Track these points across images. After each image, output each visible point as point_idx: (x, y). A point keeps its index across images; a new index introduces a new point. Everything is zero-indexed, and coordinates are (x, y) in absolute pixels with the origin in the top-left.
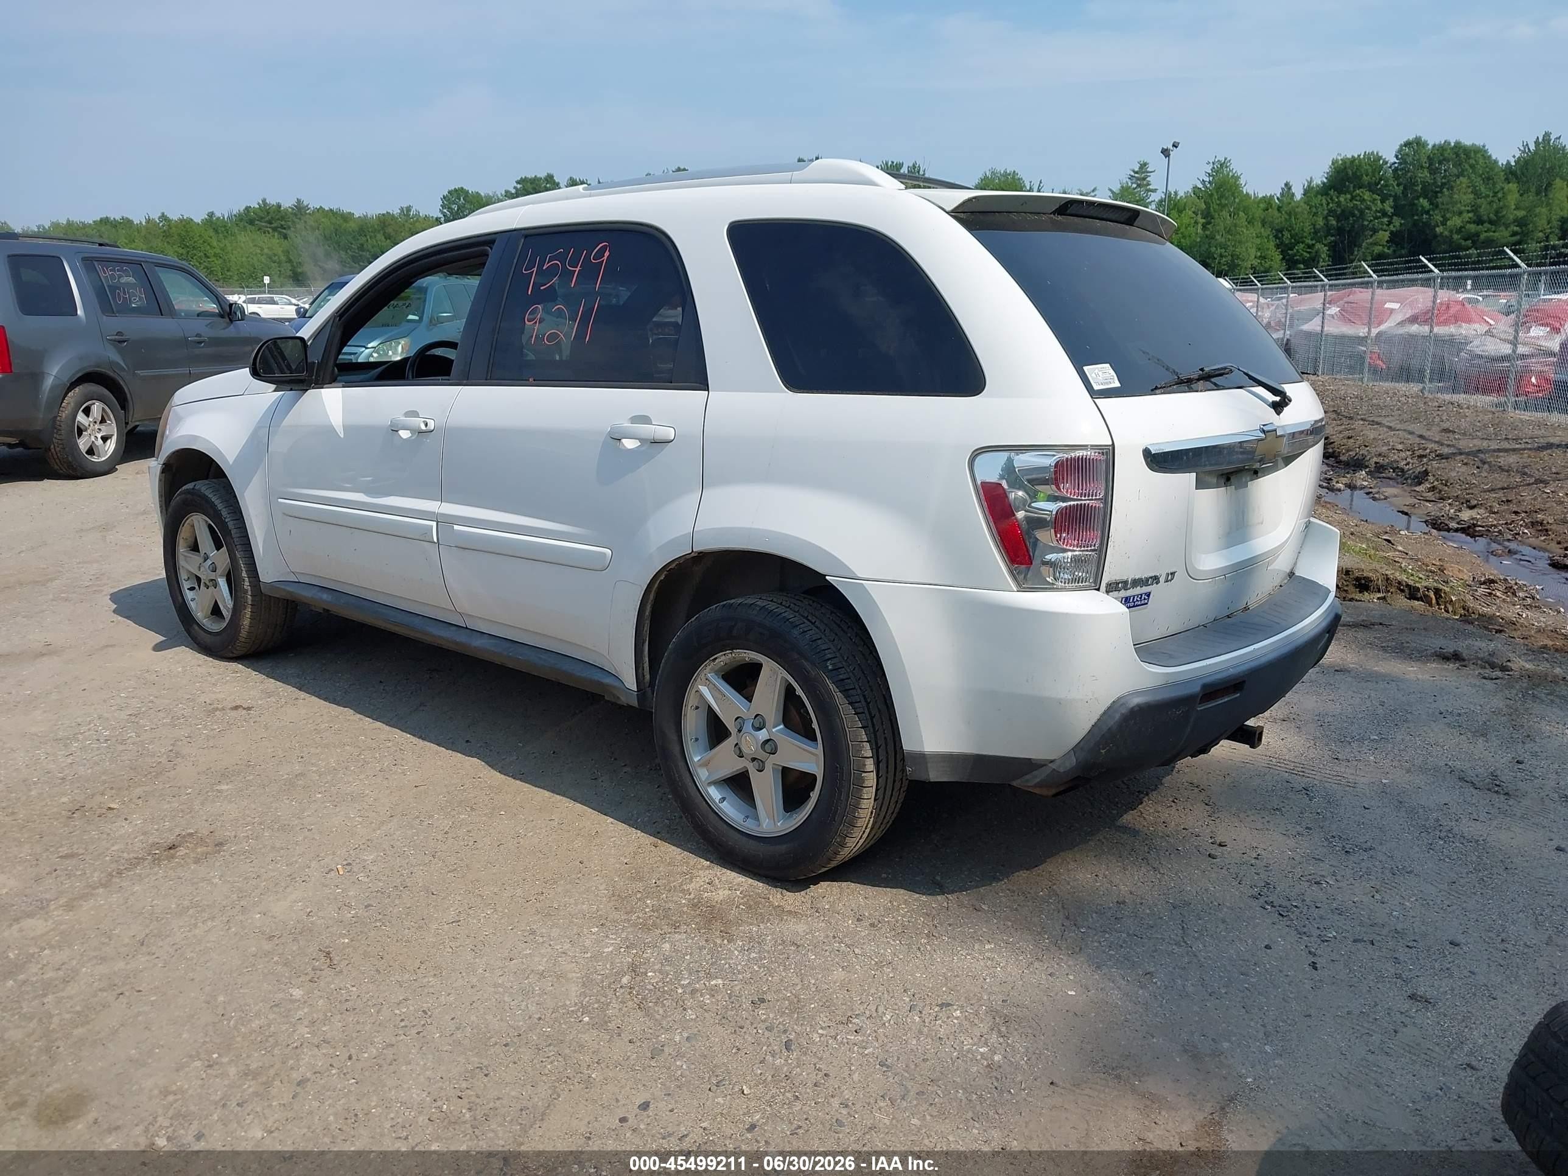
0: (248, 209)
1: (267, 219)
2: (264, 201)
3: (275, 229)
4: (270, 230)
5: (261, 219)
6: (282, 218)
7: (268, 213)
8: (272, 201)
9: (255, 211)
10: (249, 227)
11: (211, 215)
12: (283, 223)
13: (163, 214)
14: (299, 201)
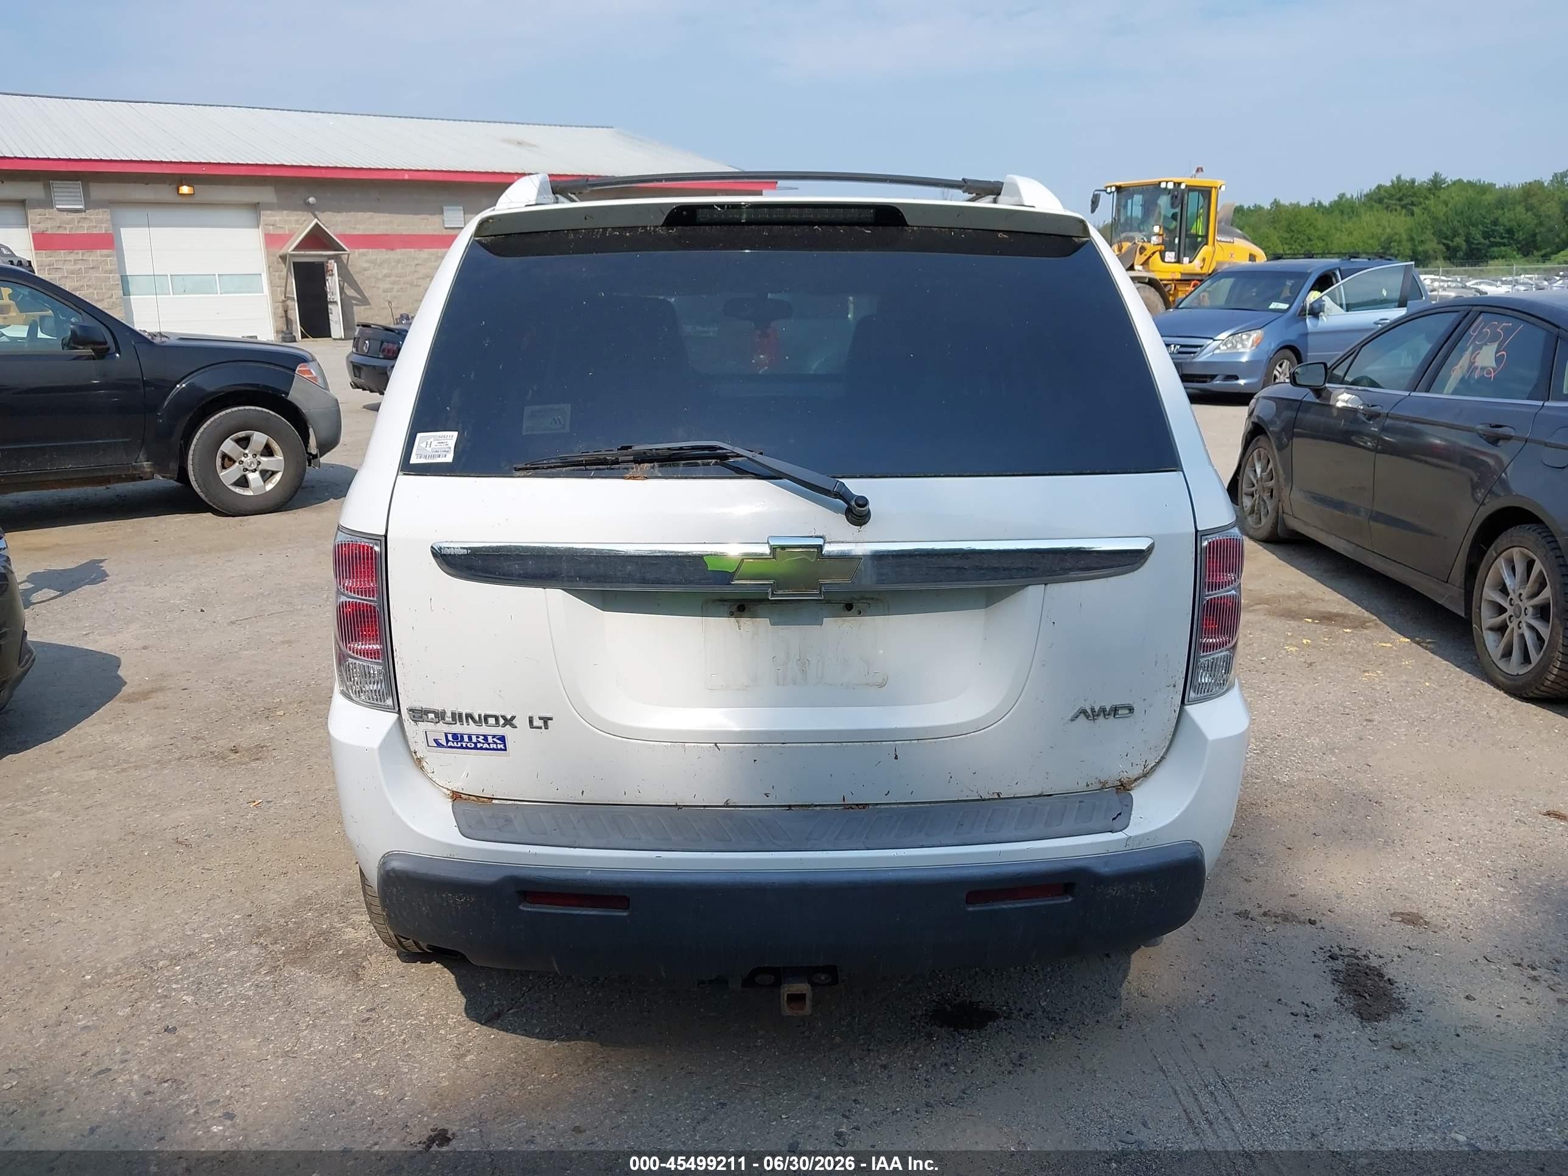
0: (1379, 187)
1: (1398, 196)
2: (1399, 178)
3: (1404, 207)
4: (1399, 208)
5: (1391, 197)
6: (1414, 194)
7: (1400, 190)
8: (1406, 177)
9: (1386, 189)
10: (1376, 205)
11: (1342, 196)
12: (1414, 199)
13: (1275, 200)
14: (1436, 175)
